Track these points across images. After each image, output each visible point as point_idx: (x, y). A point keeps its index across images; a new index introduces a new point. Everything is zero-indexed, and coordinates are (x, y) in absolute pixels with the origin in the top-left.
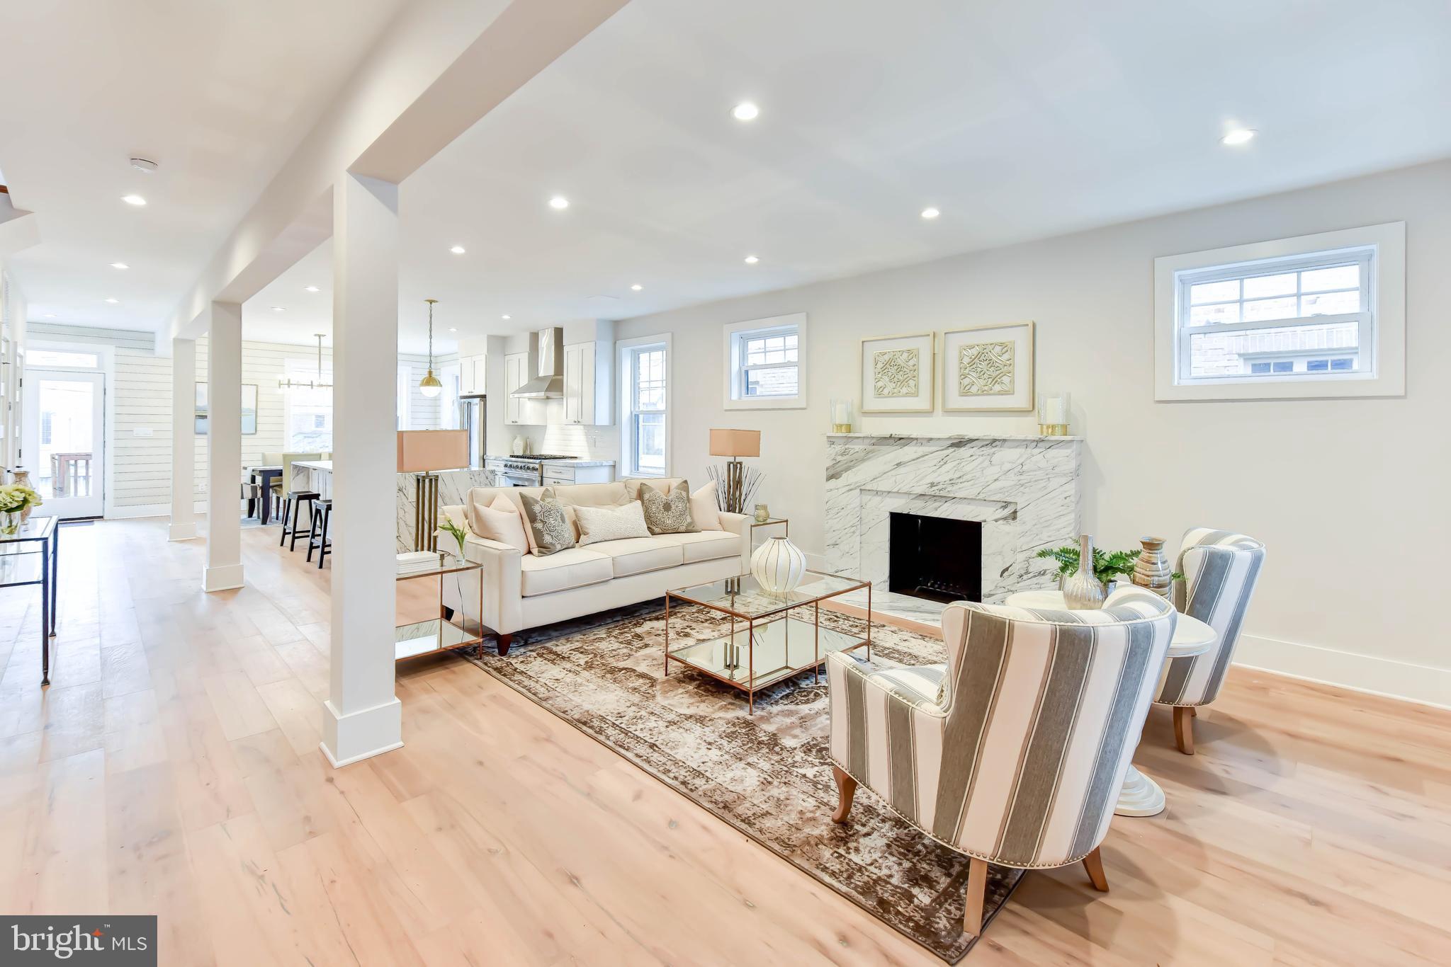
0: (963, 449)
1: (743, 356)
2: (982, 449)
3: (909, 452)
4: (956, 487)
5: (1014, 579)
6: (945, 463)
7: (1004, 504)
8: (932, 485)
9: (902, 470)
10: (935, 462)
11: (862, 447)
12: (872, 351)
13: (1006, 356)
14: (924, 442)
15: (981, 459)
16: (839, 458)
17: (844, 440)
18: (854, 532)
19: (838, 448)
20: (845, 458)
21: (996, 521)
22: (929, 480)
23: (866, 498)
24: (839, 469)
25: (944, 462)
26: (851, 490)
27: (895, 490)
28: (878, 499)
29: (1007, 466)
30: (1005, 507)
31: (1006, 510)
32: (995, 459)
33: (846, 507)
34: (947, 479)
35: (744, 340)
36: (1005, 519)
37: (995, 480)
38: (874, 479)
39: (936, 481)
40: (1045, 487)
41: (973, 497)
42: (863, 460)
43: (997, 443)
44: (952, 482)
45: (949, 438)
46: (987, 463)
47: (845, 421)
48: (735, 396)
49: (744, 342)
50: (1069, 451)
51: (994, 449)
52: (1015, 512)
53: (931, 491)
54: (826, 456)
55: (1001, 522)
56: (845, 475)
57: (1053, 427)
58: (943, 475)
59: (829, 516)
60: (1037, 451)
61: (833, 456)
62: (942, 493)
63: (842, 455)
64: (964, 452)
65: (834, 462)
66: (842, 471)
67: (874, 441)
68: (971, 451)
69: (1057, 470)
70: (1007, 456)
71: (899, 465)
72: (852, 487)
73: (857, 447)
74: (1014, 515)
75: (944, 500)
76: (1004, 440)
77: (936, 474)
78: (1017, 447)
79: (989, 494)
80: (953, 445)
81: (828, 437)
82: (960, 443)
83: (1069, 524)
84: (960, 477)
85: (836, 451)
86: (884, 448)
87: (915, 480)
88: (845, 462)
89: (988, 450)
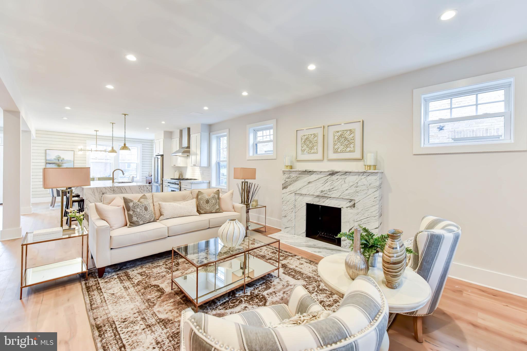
0: (334, 176)
1: (255, 137)
2: (341, 176)
3: (313, 177)
4: (331, 193)
6: (327, 182)
7: (350, 200)
8: (322, 192)
9: (310, 185)
10: (323, 182)
11: (296, 175)
12: (300, 134)
13: (352, 135)
14: (319, 173)
15: (341, 180)
16: (287, 180)
17: (289, 172)
18: (292, 211)
19: (287, 176)
20: (289, 180)
21: (347, 207)
22: (321, 189)
23: (297, 197)
24: (286, 185)
25: (326, 182)
26: (291, 193)
27: (308, 194)
28: (301, 197)
29: (351, 184)
30: (350, 202)
31: (351, 203)
32: (346, 180)
33: (290, 200)
34: (327, 189)
35: (255, 131)
36: (350, 207)
37: (346, 190)
38: (300, 189)
39: (323, 190)
40: (366, 193)
41: (338, 197)
42: (296, 181)
43: (347, 173)
44: (330, 190)
45: (328, 171)
46: (343, 182)
47: (289, 164)
48: (251, 154)
49: (255, 132)
50: (376, 177)
51: (346, 176)
52: (354, 204)
53: (321, 195)
54: (281, 179)
55: (349, 208)
56: (289, 187)
57: (370, 166)
58: (326, 187)
59: (283, 205)
60: (363, 177)
61: (285, 179)
62: (326, 195)
63: (288, 179)
64: (334, 177)
65: (285, 181)
66: (288, 185)
67: (300, 172)
68: (337, 177)
69: (371, 185)
70: (351, 179)
71: (309, 183)
72: (291, 192)
73: (293, 175)
74: (354, 206)
75: (327, 198)
76: (350, 172)
77: (324, 187)
78: (355, 175)
79: (344, 196)
80: (330, 174)
81: (283, 171)
82: (333, 174)
83: (376, 210)
84: (333, 188)
85: (286, 177)
86: (304, 175)
87: (316, 189)
88: (289, 181)
89: (343, 177)
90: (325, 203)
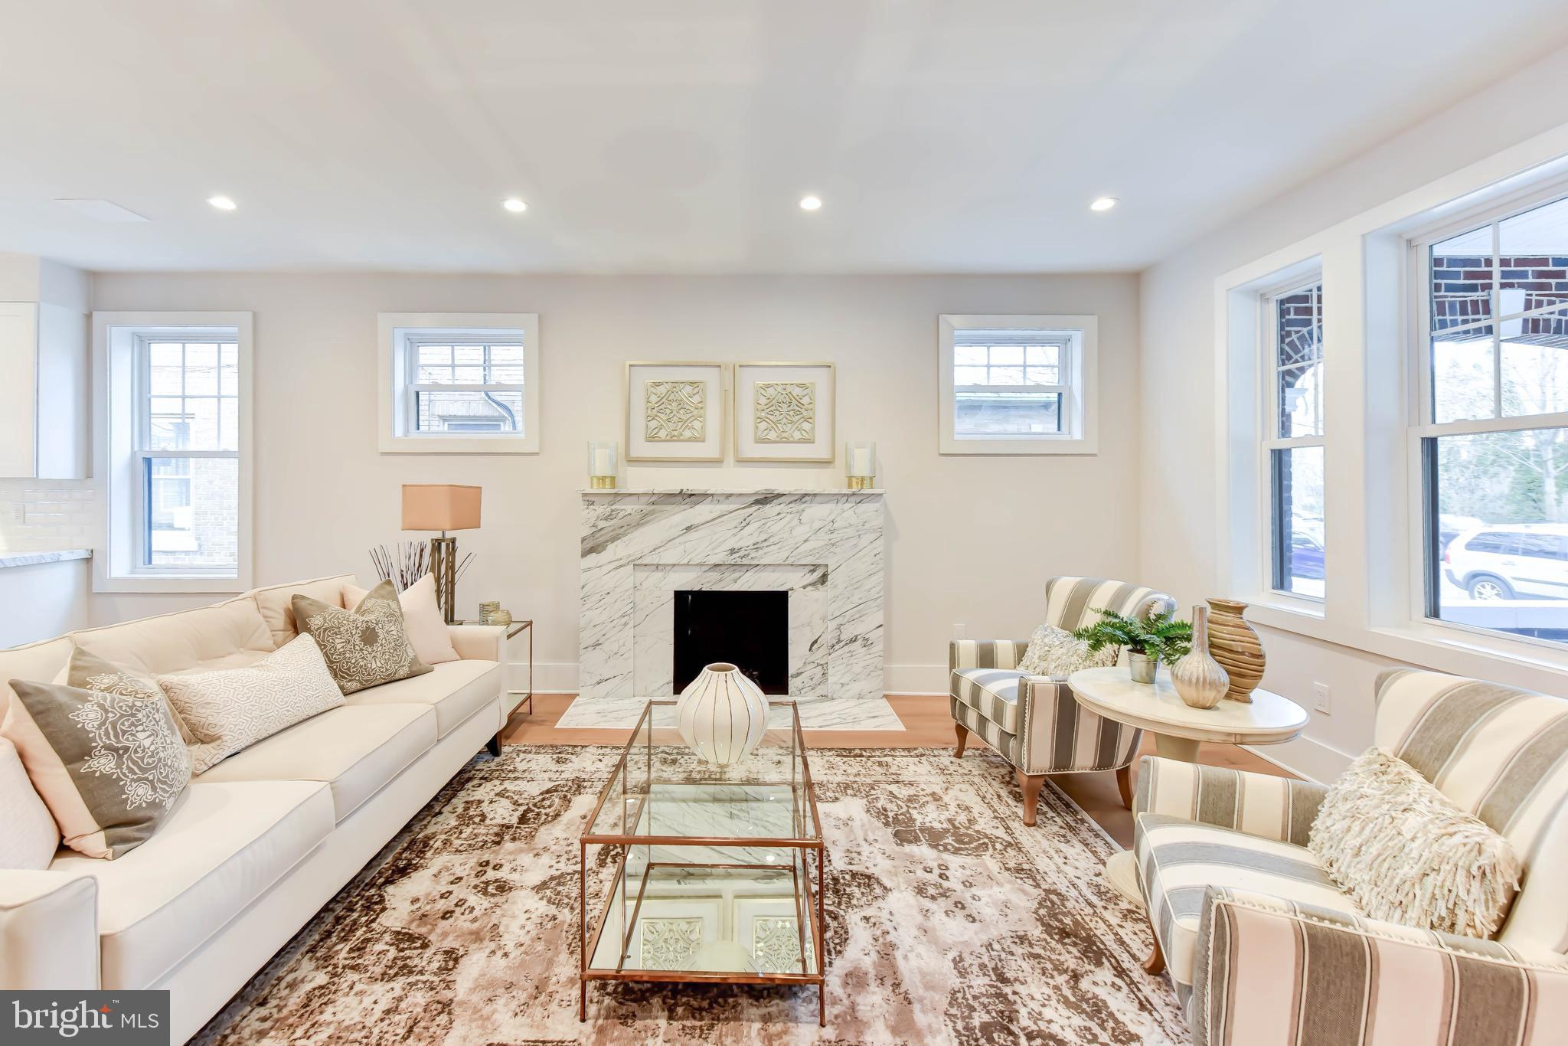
0: (769, 506)
1: (412, 368)
2: (791, 506)
3: (702, 512)
4: (761, 552)
5: (823, 651)
6: (748, 524)
7: (812, 568)
8: (733, 551)
9: (692, 535)
10: (735, 523)
11: (636, 507)
12: (643, 378)
13: (807, 399)
14: (722, 499)
15: (789, 516)
16: (602, 524)
17: (611, 498)
18: (625, 624)
19: (600, 510)
20: (612, 522)
21: (804, 587)
22: (728, 546)
23: (642, 575)
24: (603, 539)
25: (746, 523)
26: (621, 566)
27: (685, 561)
28: (659, 575)
29: (817, 525)
30: (813, 571)
31: (815, 574)
32: (805, 517)
33: (613, 591)
34: (750, 543)
35: (414, 342)
36: (813, 584)
37: (805, 541)
38: (655, 550)
39: (737, 546)
40: (855, 545)
41: (780, 562)
42: (639, 525)
43: (807, 498)
44: (757, 547)
45: (756, 493)
46: (796, 521)
47: (608, 473)
48: (399, 432)
49: (411, 347)
50: (878, 505)
51: (805, 505)
52: (824, 576)
53: (731, 560)
54: (583, 521)
55: (810, 588)
56: (611, 547)
57: (863, 479)
58: (746, 538)
59: (588, 606)
60: (847, 506)
61: (592, 521)
62: (745, 561)
63: (606, 519)
64: (770, 509)
65: (594, 529)
66: (607, 541)
67: (654, 499)
68: (778, 509)
69: (867, 526)
70: (816, 512)
71: (688, 529)
72: (622, 562)
73: (629, 508)
74: (824, 579)
75: (745, 568)
76: (815, 495)
77: (738, 537)
78: (827, 502)
79: (799, 557)
80: (757, 502)
81: (585, 495)
82: (765, 500)
83: (879, 583)
84: (766, 540)
85: (597, 513)
86: (669, 507)
87: (710, 547)
88: (611, 529)
89: (796, 507)
90: (740, 582)
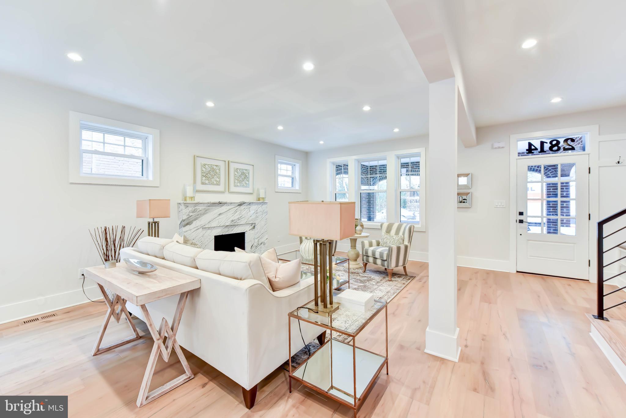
2: (247, 206)
3: (224, 208)
4: (240, 221)
5: (254, 248)
8: (232, 221)
9: (221, 217)
10: (233, 212)
11: (203, 208)
13: (247, 174)
14: (229, 204)
15: (247, 209)
16: (191, 214)
17: (194, 205)
19: (190, 209)
20: (195, 213)
21: (250, 230)
22: (231, 219)
23: (205, 231)
24: (192, 220)
25: (236, 212)
26: (198, 229)
27: (218, 225)
28: (209, 231)
29: (253, 211)
30: (252, 225)
32: (250, 209)
33: (195, 238)
36: (252, 229)
37: (251, 216)
38: (209, 222)
39: (233, 219)
40: (262, 217)
41: (244, 223)
42: (204, 214)
43: (251, 204)
44: (239, 219)
45: (237, 203)
46: (248, 211)
50: (267, 205)
51: (250, 206)
52: (254, 226)
53: (231, 224)
54: (183, 214)
56: (194, 222)
58: (236, 217)
60: (260, 206)
61: (188, 213)
62: (236, 224)
63: (193, 212)
64: (242, 207)
65: (188, 216)
66: (193, 220)
67: (209, 205)
68: (244, 207)
69: (264, 211)
70: (253, 208)
71: (220, 214)
72: (198, 228)
73: (200, 208)
75: (235, 226)
77: (234, 216)
78: (255, 205)
79: (249, 221)
80: (239, 205)
81: (185, 204)
82: (241, 204)
84: (241, 217)
85: (189, 210)
86: (214, 207)
87: (227, 220)
88: (195, 216)
89: (249, 206)
90: (233, 231)
